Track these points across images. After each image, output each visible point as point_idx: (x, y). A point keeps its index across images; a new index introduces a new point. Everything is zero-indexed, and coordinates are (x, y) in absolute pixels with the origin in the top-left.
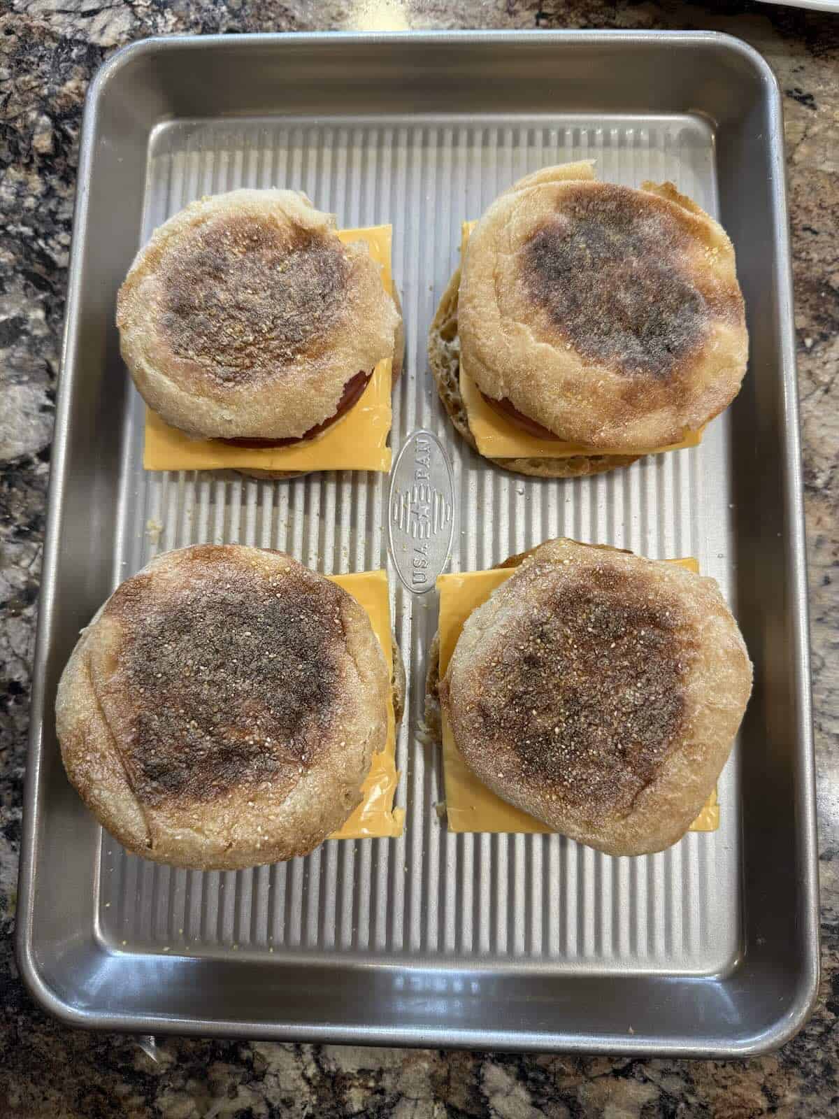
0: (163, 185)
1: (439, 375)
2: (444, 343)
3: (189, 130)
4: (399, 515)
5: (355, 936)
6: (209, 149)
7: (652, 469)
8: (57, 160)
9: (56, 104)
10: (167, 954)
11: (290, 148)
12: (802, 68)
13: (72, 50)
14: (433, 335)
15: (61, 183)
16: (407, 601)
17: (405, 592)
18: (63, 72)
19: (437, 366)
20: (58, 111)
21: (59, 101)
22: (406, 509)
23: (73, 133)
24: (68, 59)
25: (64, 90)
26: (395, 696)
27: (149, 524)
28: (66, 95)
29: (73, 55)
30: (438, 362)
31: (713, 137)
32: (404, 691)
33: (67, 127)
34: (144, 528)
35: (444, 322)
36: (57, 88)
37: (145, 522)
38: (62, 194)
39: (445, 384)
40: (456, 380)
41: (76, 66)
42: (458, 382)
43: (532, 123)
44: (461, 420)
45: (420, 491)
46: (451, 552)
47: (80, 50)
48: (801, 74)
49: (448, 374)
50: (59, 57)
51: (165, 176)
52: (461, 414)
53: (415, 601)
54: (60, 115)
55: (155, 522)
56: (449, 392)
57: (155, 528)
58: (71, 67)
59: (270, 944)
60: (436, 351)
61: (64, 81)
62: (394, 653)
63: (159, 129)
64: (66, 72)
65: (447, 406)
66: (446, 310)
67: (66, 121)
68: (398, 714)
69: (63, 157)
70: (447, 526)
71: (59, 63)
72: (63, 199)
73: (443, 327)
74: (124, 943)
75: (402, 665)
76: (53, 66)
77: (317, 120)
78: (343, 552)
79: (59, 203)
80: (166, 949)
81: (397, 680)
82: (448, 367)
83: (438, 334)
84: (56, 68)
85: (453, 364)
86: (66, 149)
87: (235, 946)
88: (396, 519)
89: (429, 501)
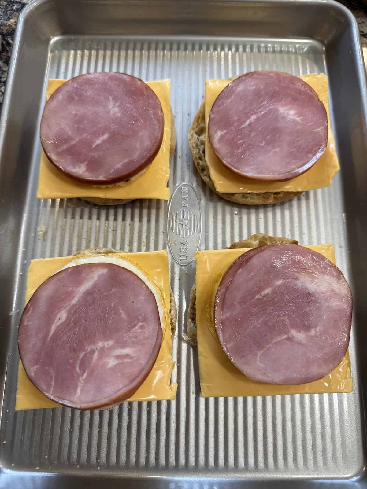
0: (56, 65)
1: (195, 152)
2: (197, 136)
3: (70, 41)
4: (173, 226)
5: (147, 459)
6: (79, 49)
7: (303, 203)
8: (3, 54)
9: (4, 29)
10: (38, 471)
11: (119, 50)
12: (363, 22)
13: (14, 6)
14: (192, 133)
15: (4, 64)
16: (177, 270)
17: (176, 265)
18: (9, 15)
19: (193, 147)
20: (5, 32)
21: (6, 28)
22: (176, 222)
23: (11, 42)
24: (12, 10)
25: (9, 23)
26: (172, 319)
27: (39, 229)
28: (9, 25)
29: (14, 8)
30: (194, 146)
31: (324, 49)
32: (176, 317)
33: (9, 39)
34: (36, 231)
35: (197, 127)
36: (5, 22)
37: (36, 228)
38: (4, 69)
39: (198, 157)
40: (203, 155)
41: (15, 13)
42: (204, 156)
43: (237, 41)
44: (206, 175)
45: (183, 213)
46: (200, 244)
47: (17, 6)
48: (363, 25)
49: (199, 152)
50: (7, 9)
51: (57, 61)
52: (205, 172)
53: (181, 270)
54: (6, 34)
55: (42, 228)
56: (200, 161)
57: (41, 231)
58: (13, 13)
59: (98, 464)
60: (192, 141)
61: (9, 19)
62: (171, 296)
63: (54, 39)
64: (10, 15)
65: (198, 169)
66: (198, 122)
67: (8, 37)
68: (173, 330)
69: (6, 52)
70: (198, 231)
71: (7, 11)
72: (5, 71)
73: (196, 129)
74: (13, 465)
75: (175, 303)
76: (4, 12)
77: (133, 37)
78: (143, 244)
79: (2, 73)
80: (37, 468)
81: (172, 311)
82: (199, 149)
83: (194, 132)
84: (5, 13)
85: (201, 148)
86: (8, 49)
87: (78, 467)
88: (171, 227)
89: (188, 218)
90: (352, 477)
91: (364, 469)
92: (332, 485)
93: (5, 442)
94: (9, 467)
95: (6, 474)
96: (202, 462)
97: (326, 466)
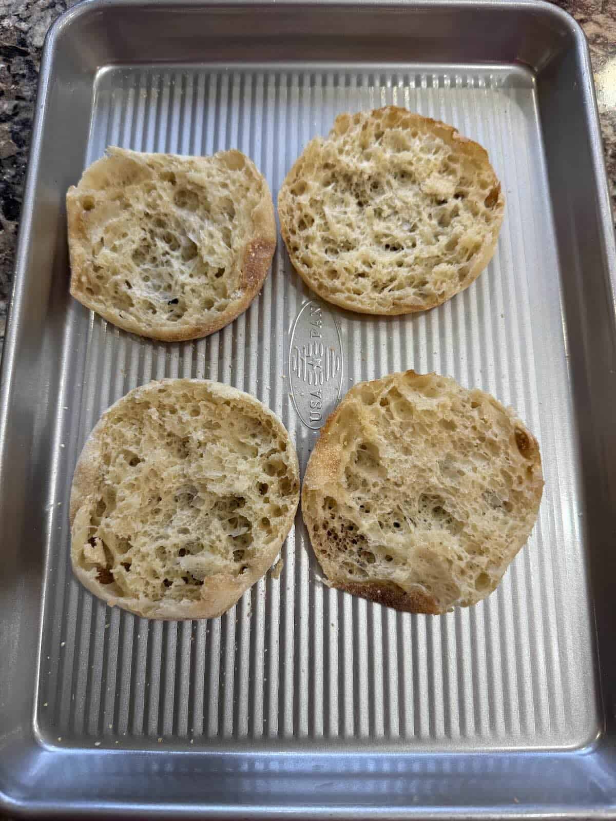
3: (127, 73)
4: (297, 367)
5: (266, 725)
6: (143, 87)
10: (98, 747)
17: (303, 428)
22: (302, 360)
31: (534, 80)
43: (394, 70)
45: (314, 346)
53: (311, 436)
59: (190, 734)
63: (103, 71)
70: (337, 375)
74: (60, 739)
77: (228, 66)
80: (97, 744)
87: (160, 740)
88: (295, 369)
89: (322, 355)
90: (579, 748)
91: (598, 736)
92: (549, 760)
93: (46, 705)
94: (54, 742)
95: (50, 752)
96: (350, 730)
97: (541, 733)
